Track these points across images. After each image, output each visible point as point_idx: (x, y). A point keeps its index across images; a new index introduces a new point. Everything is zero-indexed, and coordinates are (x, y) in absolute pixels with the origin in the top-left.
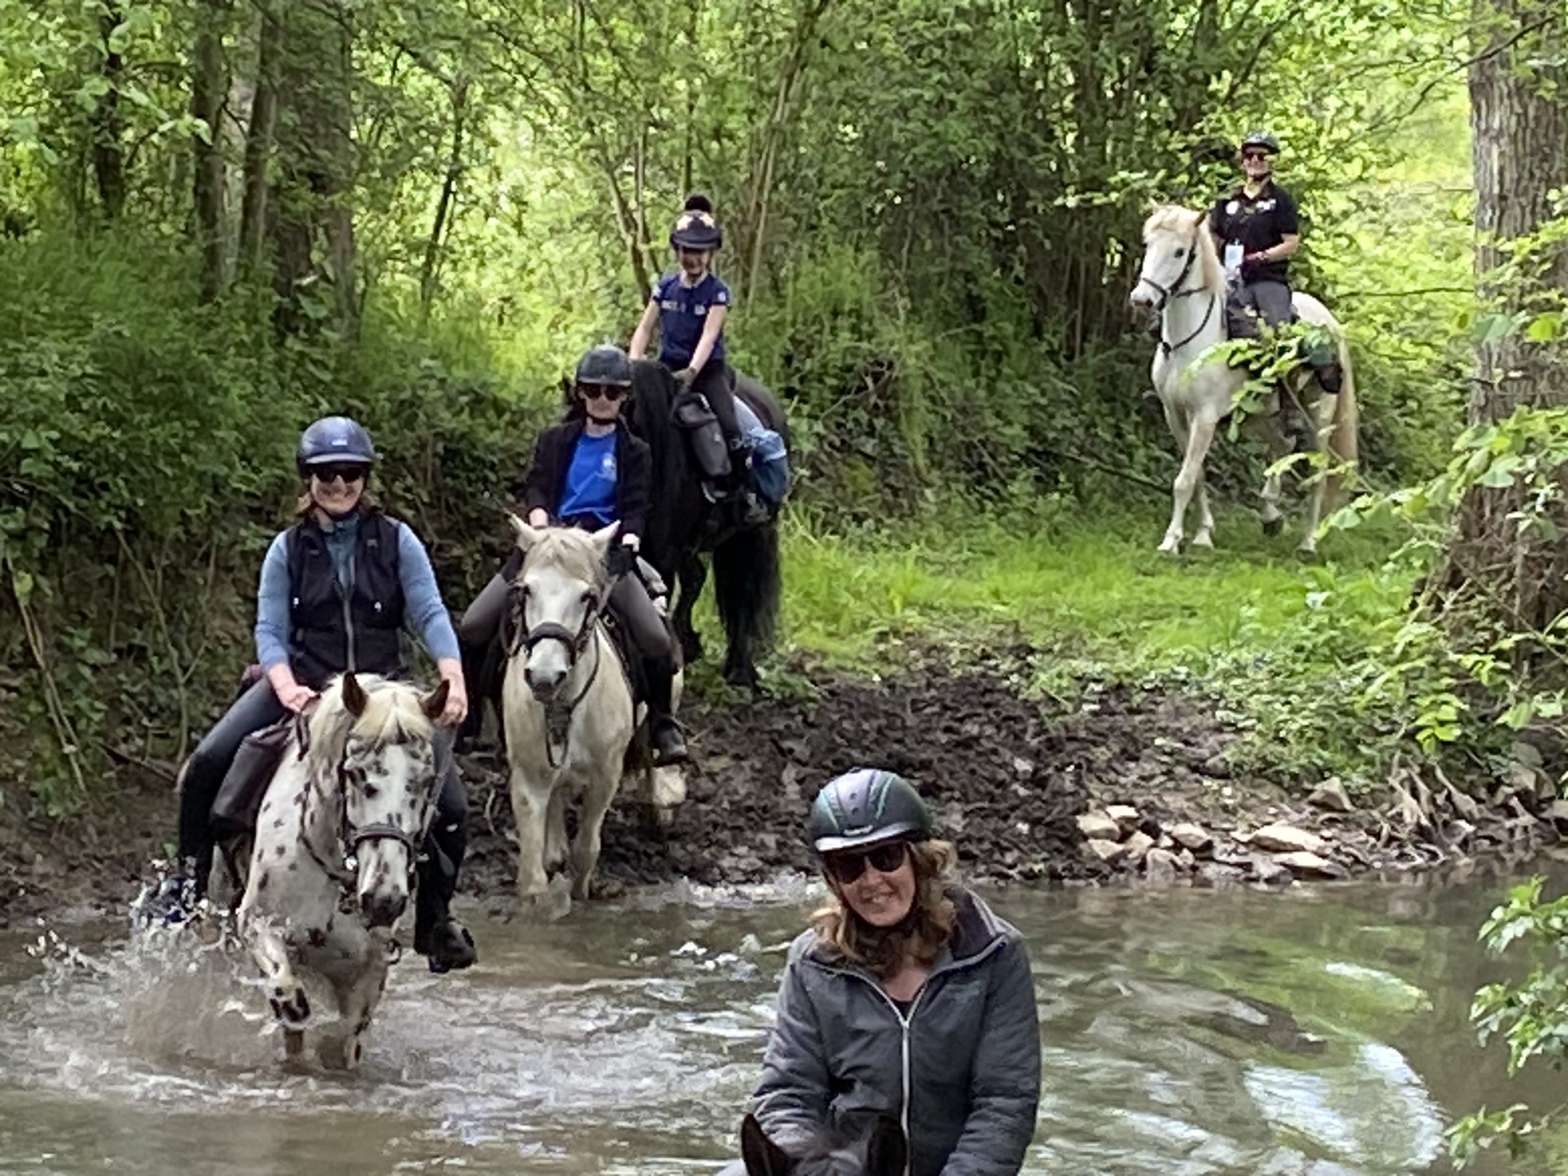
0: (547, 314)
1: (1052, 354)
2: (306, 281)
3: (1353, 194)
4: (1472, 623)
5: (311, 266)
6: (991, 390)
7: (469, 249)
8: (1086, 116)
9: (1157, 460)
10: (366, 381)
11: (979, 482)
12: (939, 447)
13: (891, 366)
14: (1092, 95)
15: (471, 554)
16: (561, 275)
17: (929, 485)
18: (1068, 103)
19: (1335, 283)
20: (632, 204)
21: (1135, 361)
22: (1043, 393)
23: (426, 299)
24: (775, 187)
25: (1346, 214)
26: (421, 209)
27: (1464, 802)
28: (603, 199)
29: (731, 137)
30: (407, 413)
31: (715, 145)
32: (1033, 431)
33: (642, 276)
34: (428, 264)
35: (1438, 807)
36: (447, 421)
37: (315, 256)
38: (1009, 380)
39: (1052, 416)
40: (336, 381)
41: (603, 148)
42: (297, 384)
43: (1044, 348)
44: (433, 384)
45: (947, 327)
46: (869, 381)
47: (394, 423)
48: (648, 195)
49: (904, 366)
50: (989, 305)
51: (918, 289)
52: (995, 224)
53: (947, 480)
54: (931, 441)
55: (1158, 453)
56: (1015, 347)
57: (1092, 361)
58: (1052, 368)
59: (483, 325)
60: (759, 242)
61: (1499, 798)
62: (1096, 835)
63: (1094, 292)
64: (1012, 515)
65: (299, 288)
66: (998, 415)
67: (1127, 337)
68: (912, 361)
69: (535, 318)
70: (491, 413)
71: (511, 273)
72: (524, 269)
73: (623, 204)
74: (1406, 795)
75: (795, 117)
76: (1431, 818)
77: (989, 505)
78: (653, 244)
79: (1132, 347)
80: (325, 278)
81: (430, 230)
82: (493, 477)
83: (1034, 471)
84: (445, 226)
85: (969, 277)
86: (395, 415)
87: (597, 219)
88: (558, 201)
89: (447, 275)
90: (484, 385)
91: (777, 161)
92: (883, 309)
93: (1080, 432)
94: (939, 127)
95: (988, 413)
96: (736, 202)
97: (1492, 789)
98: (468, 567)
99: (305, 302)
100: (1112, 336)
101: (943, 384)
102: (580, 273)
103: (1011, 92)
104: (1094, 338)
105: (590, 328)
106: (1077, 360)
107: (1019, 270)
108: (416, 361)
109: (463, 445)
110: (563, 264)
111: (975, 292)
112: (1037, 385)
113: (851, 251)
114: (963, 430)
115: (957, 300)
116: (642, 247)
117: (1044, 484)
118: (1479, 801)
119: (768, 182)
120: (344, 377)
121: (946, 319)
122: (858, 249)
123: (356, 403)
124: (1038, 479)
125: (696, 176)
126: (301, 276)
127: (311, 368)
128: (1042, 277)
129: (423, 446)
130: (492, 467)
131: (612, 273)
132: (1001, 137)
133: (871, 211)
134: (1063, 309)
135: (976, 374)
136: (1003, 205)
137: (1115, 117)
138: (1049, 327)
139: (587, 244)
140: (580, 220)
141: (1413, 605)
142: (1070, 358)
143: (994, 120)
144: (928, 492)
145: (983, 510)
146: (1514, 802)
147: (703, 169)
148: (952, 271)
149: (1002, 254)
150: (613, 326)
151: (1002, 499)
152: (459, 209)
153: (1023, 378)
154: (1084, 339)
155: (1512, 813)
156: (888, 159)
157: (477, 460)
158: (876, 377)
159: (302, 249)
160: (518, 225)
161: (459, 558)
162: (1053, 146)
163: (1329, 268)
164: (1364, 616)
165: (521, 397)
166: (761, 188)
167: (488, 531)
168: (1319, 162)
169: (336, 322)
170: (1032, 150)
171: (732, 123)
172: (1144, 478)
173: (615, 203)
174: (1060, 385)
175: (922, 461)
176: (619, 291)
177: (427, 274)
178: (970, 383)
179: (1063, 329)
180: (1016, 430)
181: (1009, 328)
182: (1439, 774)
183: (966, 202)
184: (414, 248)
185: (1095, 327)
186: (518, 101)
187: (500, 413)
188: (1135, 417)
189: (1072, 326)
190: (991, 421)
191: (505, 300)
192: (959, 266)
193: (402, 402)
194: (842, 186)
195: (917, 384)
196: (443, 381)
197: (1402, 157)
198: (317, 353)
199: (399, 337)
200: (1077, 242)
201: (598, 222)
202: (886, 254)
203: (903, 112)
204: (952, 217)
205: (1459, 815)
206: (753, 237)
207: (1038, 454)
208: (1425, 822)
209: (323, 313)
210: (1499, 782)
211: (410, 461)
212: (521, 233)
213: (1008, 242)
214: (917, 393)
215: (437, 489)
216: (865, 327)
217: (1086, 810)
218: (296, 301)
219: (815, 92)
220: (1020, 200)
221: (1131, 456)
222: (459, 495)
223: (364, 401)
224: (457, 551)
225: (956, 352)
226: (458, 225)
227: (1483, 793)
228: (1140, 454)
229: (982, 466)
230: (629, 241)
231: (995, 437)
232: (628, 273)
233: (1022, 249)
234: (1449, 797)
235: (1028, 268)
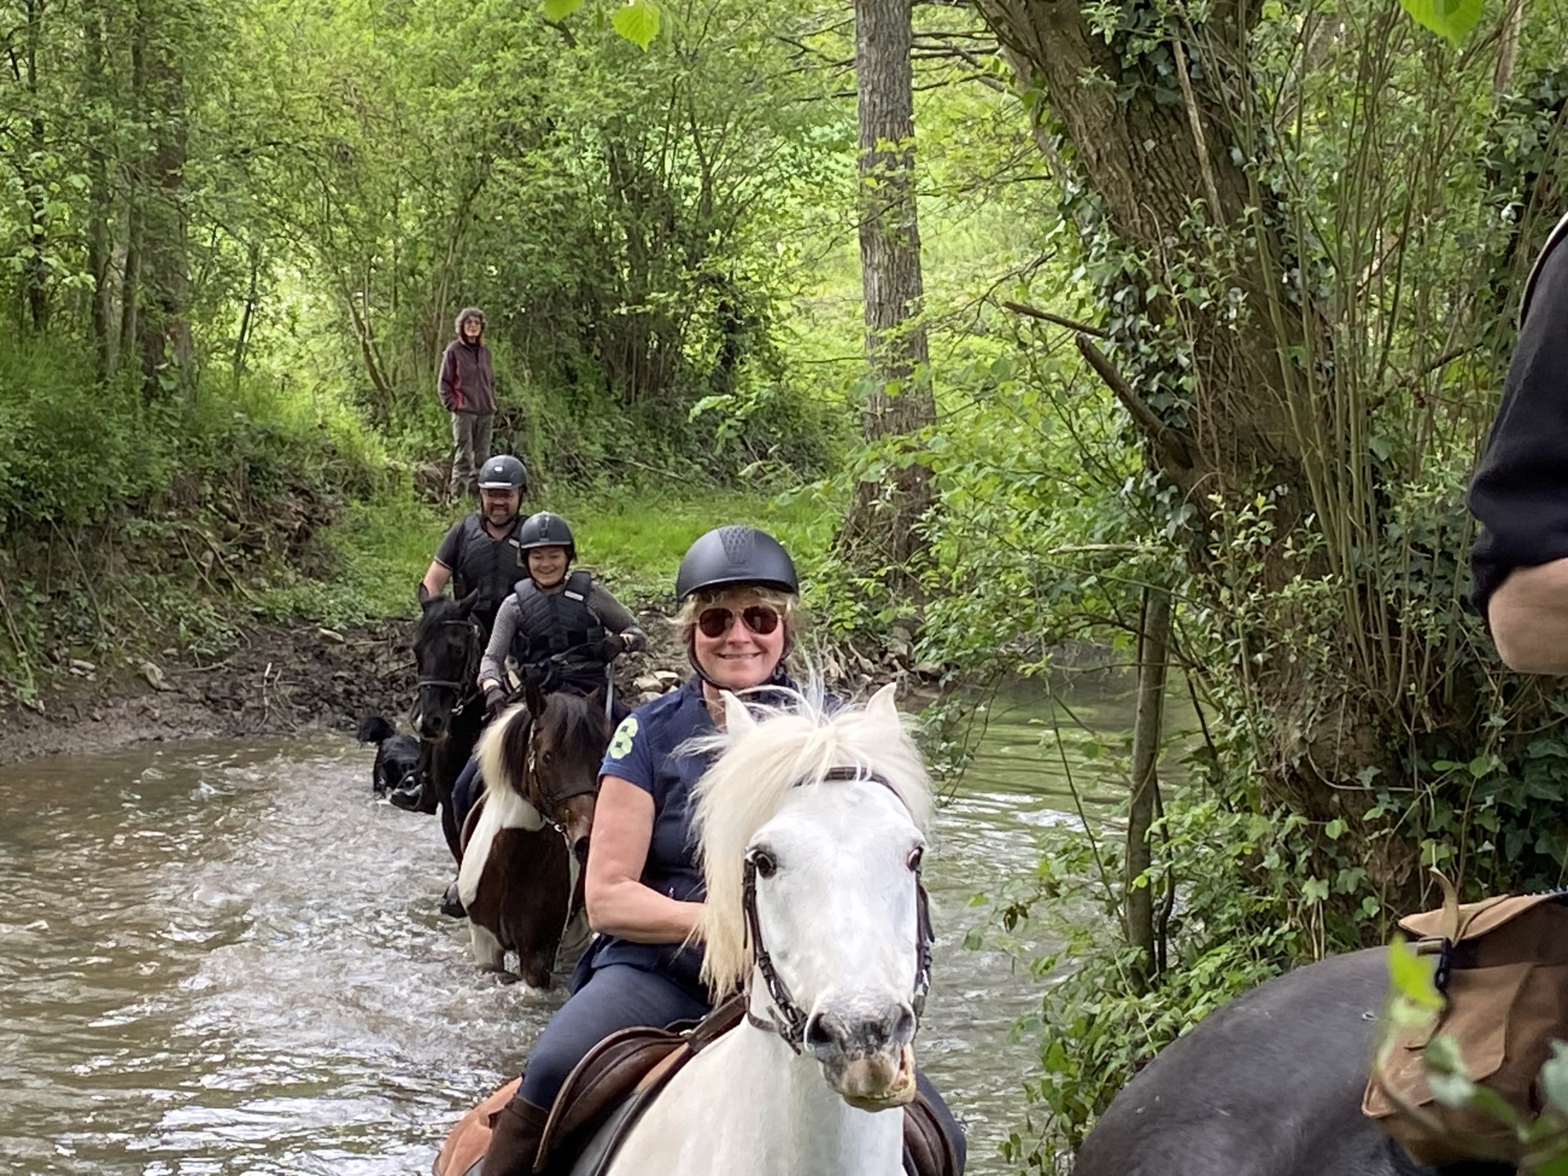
0: (311, 384)
1: (617, 402)
2: (163, 366)
3: (794, 302)
4: (868, 557)
5: (165, 357)
6: (582, 424)
7: (262, 345)
8: (634, 258)
9: (682, 463)
10: (202, 427)
11: (575, 479)
12: (551, 459)
13: (521, 410)
14: (638, 245)
15: (268, 531)
16: (320, 360)
17: (545, 481)
18: (624, 250)
19: (786, 356)
20: (362, 315)
21: (668, 405)
22: (613, 425)
23: (237, 375)
24: (448, 304)
25: (789, 316)
26: (233, 321)
27: (866, 663)
28: (345, 313)
29: (421, 274)
30: (226, 446)
31: (411, 280)
32: (607, 448)
33: (369, 359)
34: (238, 355)
35: (851, 667)
36: (250, 449)
37: (167, 352)
38: (592, 417)
39: (618, 439)
40: (182, 427)
41: (344, 282)
42: (158, 430)
43: (613, 397)
44: (242, 427)
45: (554, 386)
46: (508, 420)
47: (219, 452)
48: (371, 310)
49: (529, 410)
50: (579, 373)
51: (535, 365)
52: (582, 324)
53: (556, 479)
54: (546, 456)
55: (682, 459)
56: (596, 398)
57: (642, 405)
58: (618, 410)
59: (272, 391)
60: (440, 337)
61: (886, 661)
62: (648, 689)
63: (642, 363)
64: (596, 499)
65: (159, 371)
66: (586, 439)
67: (662, 391)
68: (533, 408)
69: (304, 386)
70: (278, 445)
71: (288, 359)
72: (298, 357)
73: (357, 315)
74: (832, 660)
75: (460, 263)
76: (846, 673)
77: (582, 493)
78: (375, 340)
79: (666, 396)
80: (173, 364)
81: (238, 334)
82: (280, 483)
83: (608, 472)
84: (247, 333)
85: (567, 356)
86: (220, 447)
87: (341, 326)
88: (317, 315)
89: (250, 362)
90: (273, 428)
91: (449, 288)
92: (516, 376)
93: (635, 448)
94: (547, 267)
95: (579, 437)
96: (424, 313)
97: (882, 655)
98: (266, 537)
99: (162, 381)
100: (653, 389)
101: (552, 421)
102: (331, 358)
103: (589, 245)
104: (642, 391)
105: (337, 391)
106: (633, 405)
107: (597, 352)
108: (232, 415)
109: (262, 465)
110: (321, 353)
111: (570, 364)
112: (609, 420)
113: (495, 342)
114: (565, 448)
115: (559, 369)
116: (369, 342)
117: (614, 480)
118: (875, 662)
119: (444, 302)
120: (188, 425)
121: (554, 383)
122: (499, 341)
123: (195, 440)
124: (611, 477)
125: (401, 298)
126: (159, 363)
127: (167, 420)
128: (610, 355)
129: (237, 466)
130: (280, 477)
131: (351, 357)
132: (584, 272)
133: (507, 317)
134: (623, 374)
135: (572, 414)
136: (586, 313)
137: (652, 259)
138: (615, 384)
139: (334, 341)
140: (330, 326)
141: (834, 547)
142: (628, 403)
143: (580, 262)
144: (545, 486)
145: (577, 496)
146: (895, 662)
147: (405, 295)
148: (557, 354)
149: (586, 342)
150: (352, 390)
151: (590, 489)
152: (256, 321)
153: (600, 416)
154: (637, 392)
155: (894, 669)
156: (517, 285)
157: (269, 473)
158: (512, 418)
159: (159, 347)
160: (292, 330)
161: (261, 533)
162: (615, 277)
163: (782, 346)
164: (805, 555)
165: (296, 434)
166: (440, 305)
167: (278, 516)
168: (774, 284)
169: (181, 391)
170: (603, 280)
171: (423, 265)
172: (673, 474)
173: (351, 315)
174: (623, 420)
175: (541, 468)
176: (355, 369)
177: (238, 361)
178: (569, 420)
179: (624, 386)
180: (597, 447)
181: (592, 388)
182: (851, 646)
183: (564, 311)
184: (230, 344)
185: (643, 384)
186: (291, 254)
187: (283, 445)
188: (667, 438)
189: (630, 384)
190: (582, 443)
191: (286, 375)
192: (561, 350)
193: (223, 440)
194: (489, 303)
195: (537, 421)
196: (248, 426)
197: (823, 280)
198: (169, 410)
199: (221, 399)
200: (631, 334)
201: (341, 327)
202: (516, 345)
203: (524, 257)
204: (555, 320)
205: (863, 671)
206: (436, 335)
207: (611, 462)
208: (843, 676)
209: (172, 386)
210: (886, 651)
211: (229, 475)
212: (294, 335)
213: (591, 334)
214: (537, 427)
215: (247, 492)
216: (505, 388)
217: (642, 674)
218: (156, 378)
219: (471, 247)
220: (596, 309)
221: (666, 462)
222: (259, 494)
223: (200, 438)
224: (259, 529)
225: (560, 403)
226: (256, 331)
227: (877, 658)
228: (671, 461)
229: (576, 469)
230: (361, 338)
231: (584, 452)
232: (361, 358)
233: (598, 338)
234: (857, 660)
235: (602, 351)
